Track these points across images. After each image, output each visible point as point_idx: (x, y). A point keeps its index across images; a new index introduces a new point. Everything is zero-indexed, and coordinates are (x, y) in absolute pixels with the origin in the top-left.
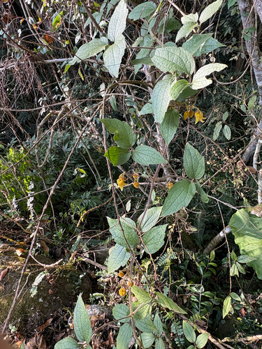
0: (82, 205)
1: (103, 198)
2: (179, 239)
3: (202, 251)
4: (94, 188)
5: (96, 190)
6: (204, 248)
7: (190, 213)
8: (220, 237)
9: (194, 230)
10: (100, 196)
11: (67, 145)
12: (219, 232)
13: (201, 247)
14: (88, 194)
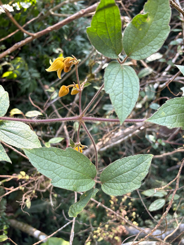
0: (22, 71)
1: (37, 94)
2: (12, 189)
3: (12, 218)
4: (45, 82)
5: (44, 84)
6: (16, 219)
7: (48, 192)
8: (33, 232)
9: (28, 204)
10: (39, 91)
11: (83, 39)
12: (39, 229)
13: (16, 215)
14: (36, 75)
